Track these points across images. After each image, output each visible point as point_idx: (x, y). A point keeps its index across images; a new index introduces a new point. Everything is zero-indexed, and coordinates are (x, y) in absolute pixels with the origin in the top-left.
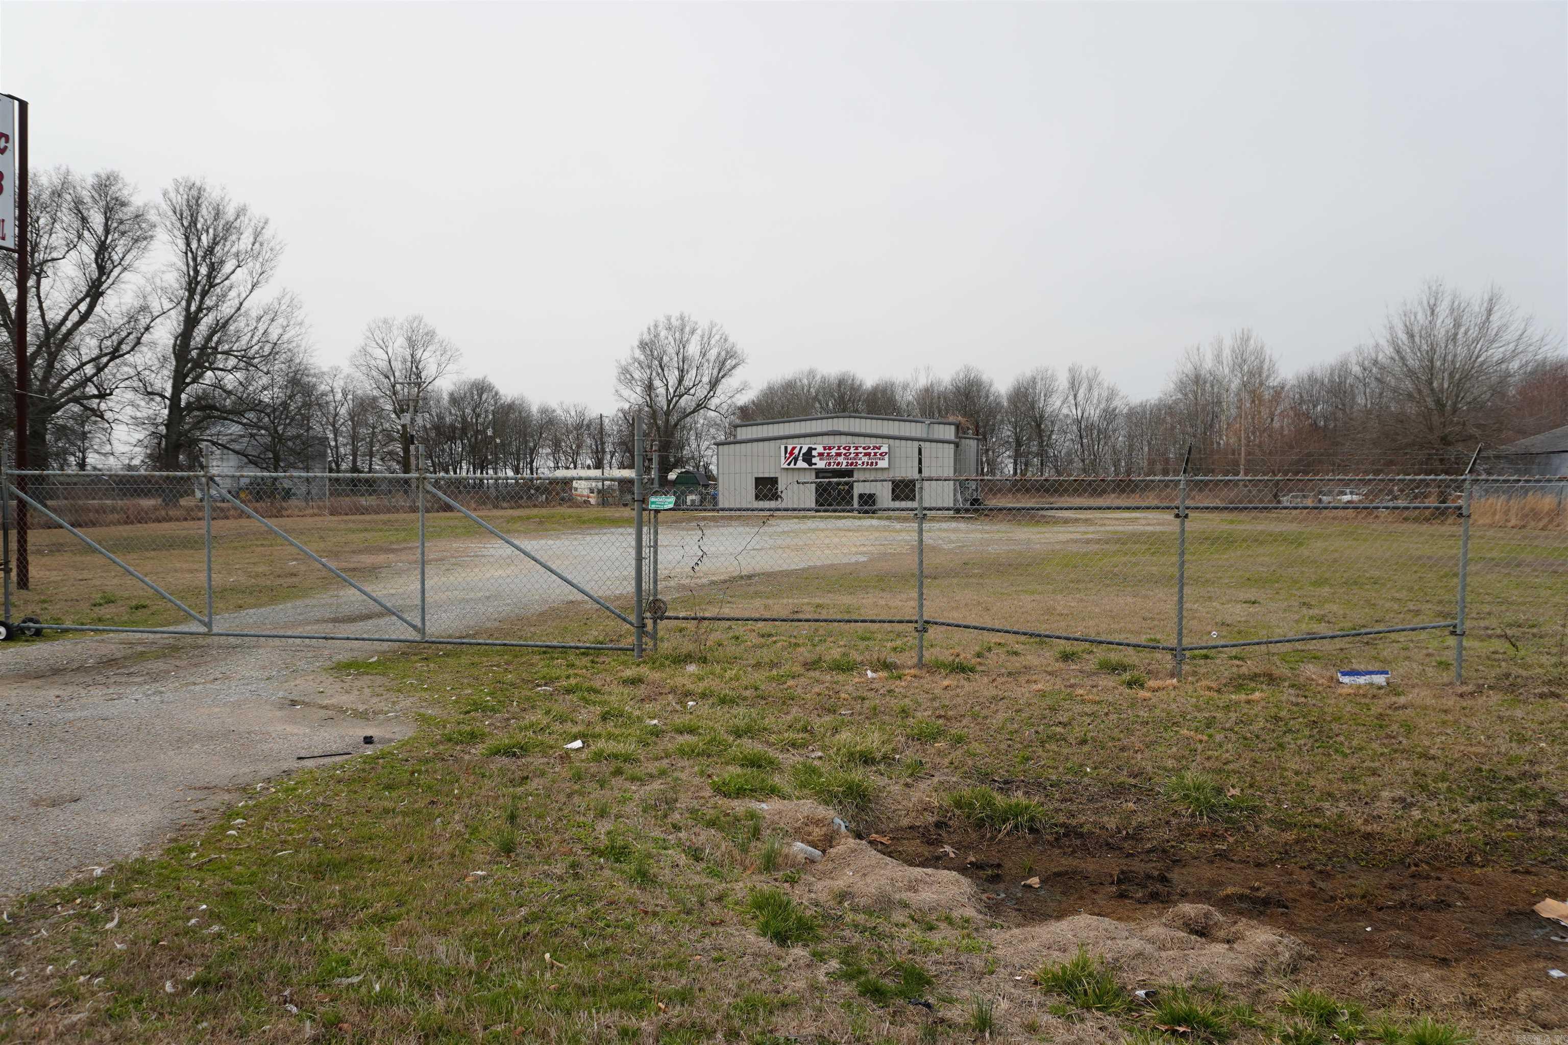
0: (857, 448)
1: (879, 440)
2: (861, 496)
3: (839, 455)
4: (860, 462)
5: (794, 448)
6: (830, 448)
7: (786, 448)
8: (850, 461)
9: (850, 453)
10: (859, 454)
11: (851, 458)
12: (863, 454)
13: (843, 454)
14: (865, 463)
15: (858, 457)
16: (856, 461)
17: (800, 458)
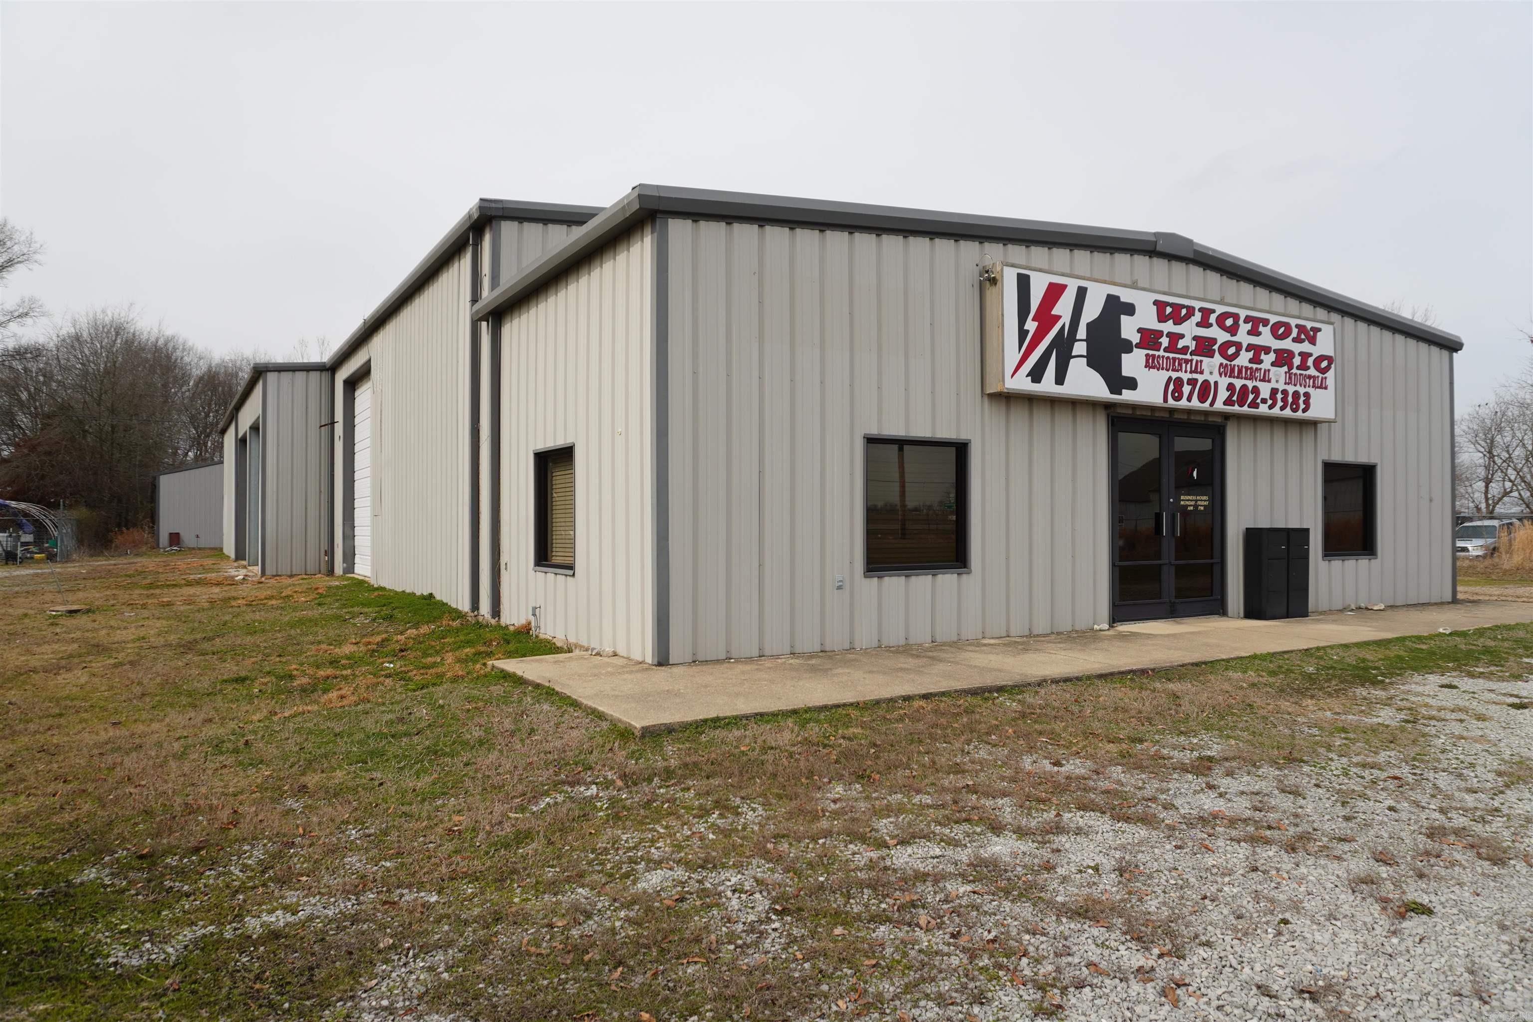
0: (1256, 325)
2: (1253, 536)
3: (1204, 347)
4: (1265, 390)
5: (1054, 292)
6: (1178, 315)
7: (1023, 283)
8: (1238, 383)
9: (1238, 346)
10: (1263, 356)
11: (1240, 371)
12: (1272, 357)
13: (1216, 347)
14: (1279, 396)
15: (1259, 366)
16: (1255, 383)
17: (1080, 348)
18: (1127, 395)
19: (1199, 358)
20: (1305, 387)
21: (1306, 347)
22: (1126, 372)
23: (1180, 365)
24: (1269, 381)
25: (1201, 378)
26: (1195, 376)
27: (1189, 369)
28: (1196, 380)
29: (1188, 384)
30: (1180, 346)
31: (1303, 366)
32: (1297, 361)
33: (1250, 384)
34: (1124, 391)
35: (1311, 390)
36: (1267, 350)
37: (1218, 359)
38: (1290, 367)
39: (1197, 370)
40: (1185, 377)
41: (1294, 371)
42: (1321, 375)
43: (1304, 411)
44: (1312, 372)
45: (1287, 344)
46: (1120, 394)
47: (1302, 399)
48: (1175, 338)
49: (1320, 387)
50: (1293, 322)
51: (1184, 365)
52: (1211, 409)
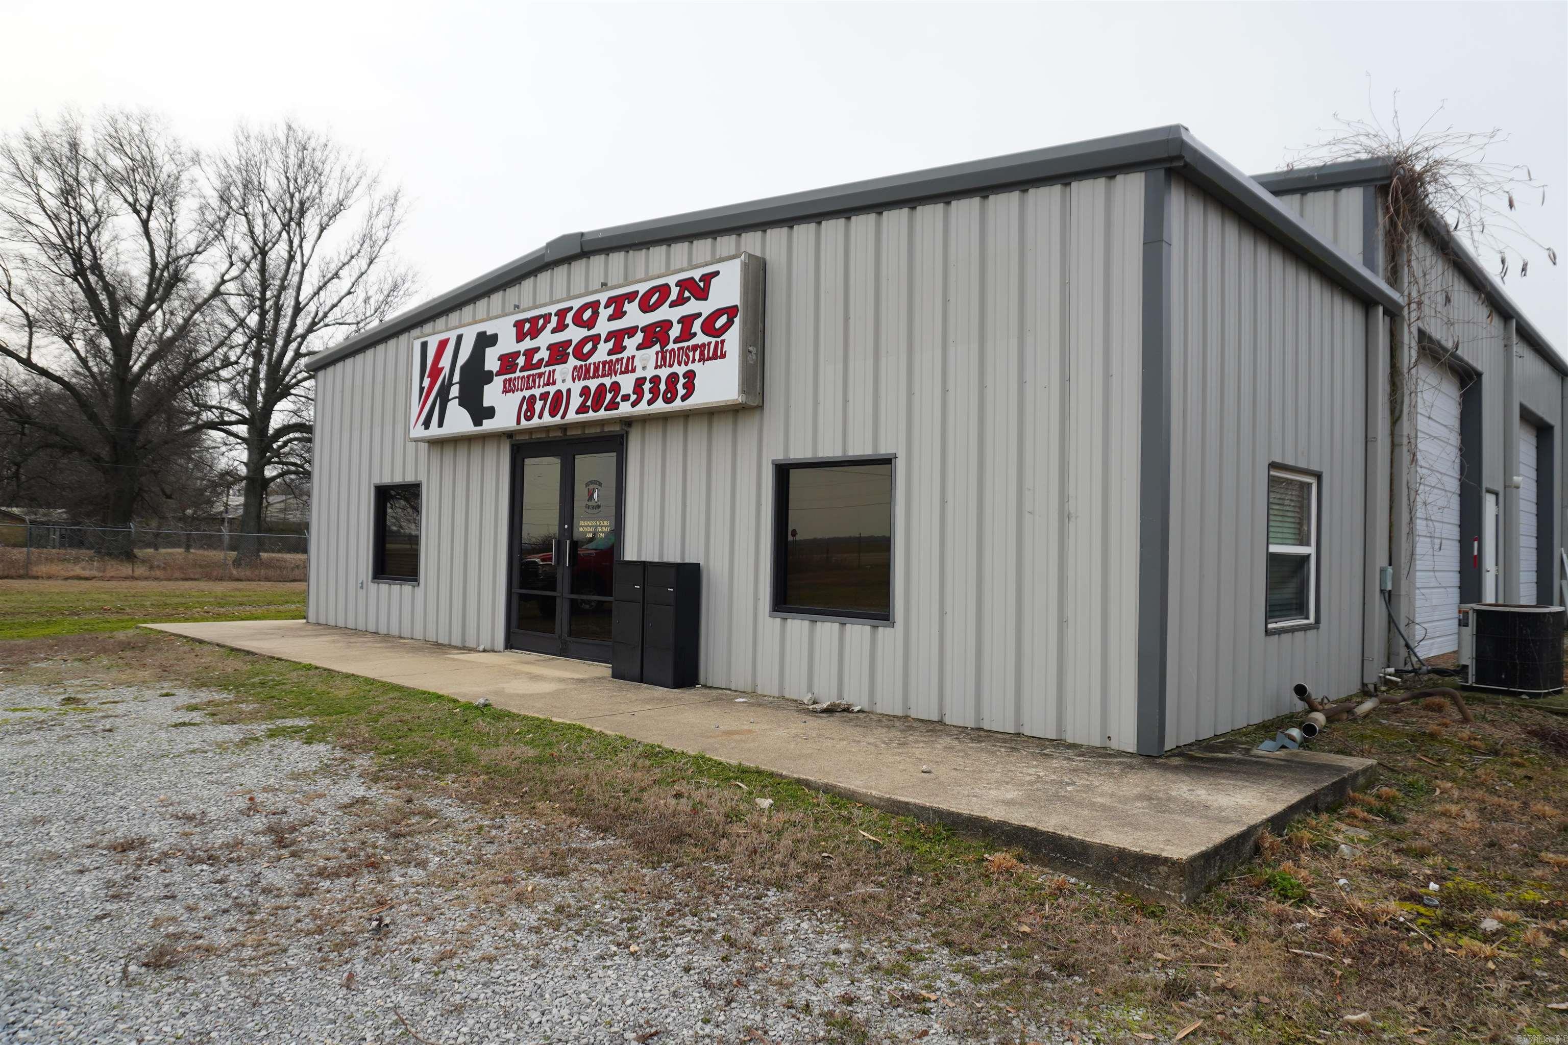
1: (702, 248)
3: (558, 353)
4: (627, 383)
5: (442, 349)
7: (425, 348)
8: (593, 384)
9: (596, 339)
10: (626, 342)
11: (596, 369)
12: (639, 337)
13: (570, 350)
14: (647, 386)
15: (619, 356)
16: (614, 379)
17: (455, 391)
18: (488, 425)
19: (551, 368)
20: (686, 364)
21: (693, 306)
22: (486, 403)
23: (534, 381)
24: (633, 371)
25: (552, 390)
26: (546, 389)
27: (542, 384)
28: (548, 393)
29: (540, 400)
30: (534, 361)
31: (687, 334)
32: (675, 331)
33: (608, 381)
34: (484, 421)
35: (696, 367)
36: (631, 332)
37: (572, 362)
38: (664, 342)
39: (550, 382)
40: (537, 392)
41: (669, 347)
42: (713, 340)
43: (684, 398)
44: (701, 338)
45: (664, 313)
46: (481, 425)
47: (682, 381)
48: (530, 353)
49: (715, 357)
50: (672, 281)
51: (537, 380)
52: (563, 422)
